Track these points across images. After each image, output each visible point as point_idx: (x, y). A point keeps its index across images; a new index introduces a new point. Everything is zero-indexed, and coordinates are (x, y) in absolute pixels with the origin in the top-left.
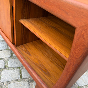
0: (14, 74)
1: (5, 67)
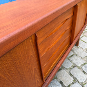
0: (75, 59)
1: (74, 67)
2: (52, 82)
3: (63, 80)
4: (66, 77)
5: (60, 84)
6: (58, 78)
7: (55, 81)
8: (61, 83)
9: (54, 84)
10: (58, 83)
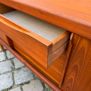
2: (31, 74)
3: (29, 85)
4: (33, 89)
5: (27, 81)
6: (34, 81)
7: (31, 77)
8: (28, 83)
9: (29, 76)
10: (28, 79)
